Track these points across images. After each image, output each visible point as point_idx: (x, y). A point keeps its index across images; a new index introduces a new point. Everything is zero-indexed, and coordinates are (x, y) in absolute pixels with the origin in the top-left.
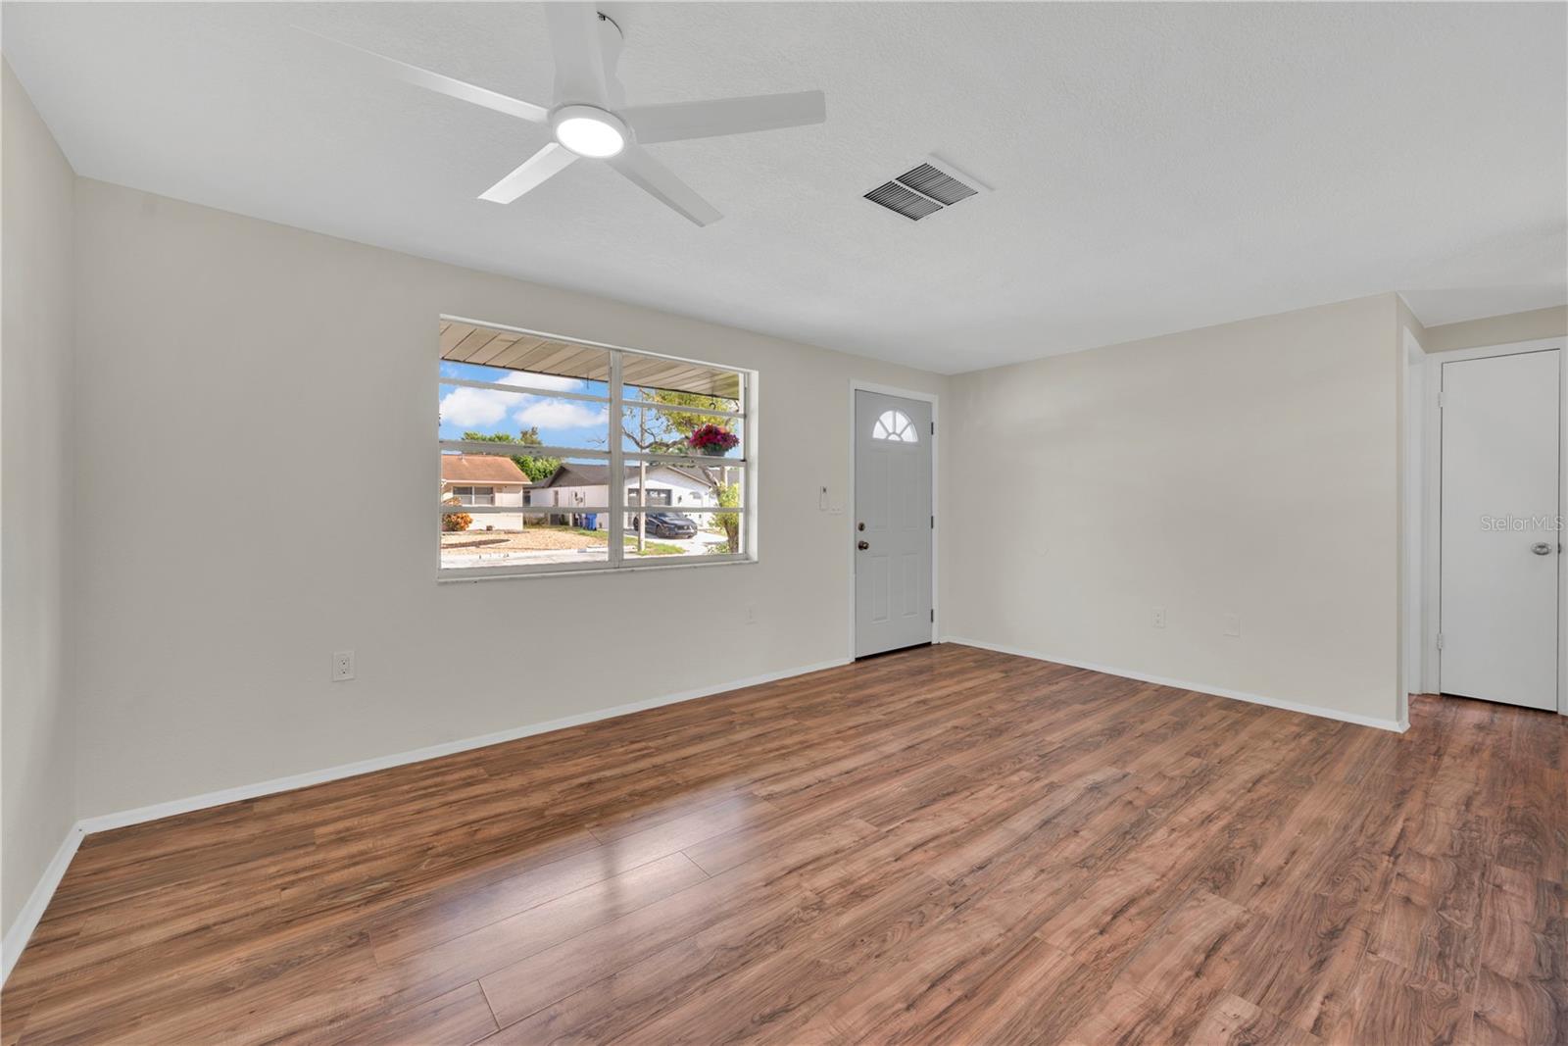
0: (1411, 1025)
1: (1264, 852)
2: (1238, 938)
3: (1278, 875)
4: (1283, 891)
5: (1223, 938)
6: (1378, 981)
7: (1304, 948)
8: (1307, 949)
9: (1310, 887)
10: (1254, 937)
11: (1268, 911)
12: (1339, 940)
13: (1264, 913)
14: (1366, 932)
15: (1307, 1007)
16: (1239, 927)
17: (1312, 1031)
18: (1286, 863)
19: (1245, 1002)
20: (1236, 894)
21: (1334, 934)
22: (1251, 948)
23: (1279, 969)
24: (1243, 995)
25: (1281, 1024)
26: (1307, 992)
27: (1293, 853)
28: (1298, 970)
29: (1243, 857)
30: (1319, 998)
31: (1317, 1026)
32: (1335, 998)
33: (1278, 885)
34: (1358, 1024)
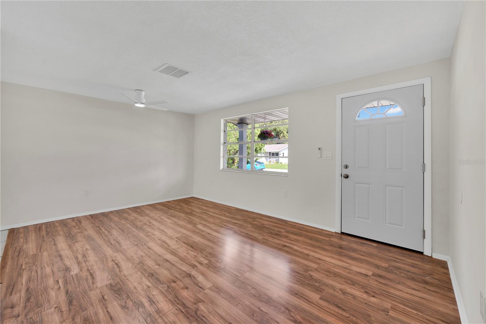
0: (37, 299)
1: (119, 309)
2: (90, 281)
3: (104, 305)
4: (96, 301)
5: (93, 278)
6: (50, 301)
7: (74, 292)
8: (73, 293)
9: (91, 311)
10: (87, 284)
11: (92, 292)
12: (68, 302)
13: (93, 291)
14: (62, 312)
15: (62, 283)
16: (93, 283)
17: (58, 280)
18: (107, 311)
19: (75, 273)
20: (105, 289)
21: (70, 303)
22: (85, 282)
23: (75, 284)
24: (76, 274)
25: (65, 276)
26: (65, 285)
27: (111, 318)
28: (71, 287)
29: (120, 300)
30: (61, 286)
31: (58, 282)
32: (58, 289)
33: (99, 301)
34: (49, 289)
